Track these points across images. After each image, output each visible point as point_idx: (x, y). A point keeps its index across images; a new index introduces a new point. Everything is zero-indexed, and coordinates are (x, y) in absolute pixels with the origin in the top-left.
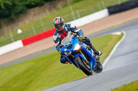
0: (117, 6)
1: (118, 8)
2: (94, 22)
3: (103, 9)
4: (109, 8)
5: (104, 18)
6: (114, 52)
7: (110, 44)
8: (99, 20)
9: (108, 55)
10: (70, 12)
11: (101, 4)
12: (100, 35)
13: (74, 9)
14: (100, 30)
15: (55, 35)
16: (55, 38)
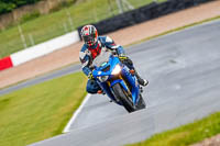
2: (56, 51)
3: (70, 31)
9: (78, 105)
10: (19, 35)
11: (67, 22)
12: (65, 72)
13: (24, 32)
15: (83, 50)
16: (82, 55)
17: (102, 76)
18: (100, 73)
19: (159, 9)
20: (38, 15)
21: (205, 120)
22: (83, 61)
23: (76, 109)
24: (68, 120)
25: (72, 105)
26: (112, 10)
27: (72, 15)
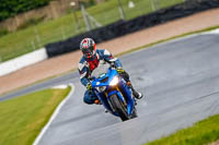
0: (60, 43)
1: (61, 47)
3: (38, 48)
4: (47, 47)
5: (40, 62)
6: (57, 117)
7: (49, 103)
8: (32, 66)
9: (46, 122)
11: (35, 40)
12: (33, 89)
14: (33, 81)
15: (82, 62)
16: (81, 66)
17: (100, 87)
18: (98, 83)
19: (127, 27)
20: (5, 33)
21: (172, 136)
22: (81, 72)
23: (43, 125)
24: (36, 137)
25: (40, 121)
26: (79, 28)
27: (40, 33)
